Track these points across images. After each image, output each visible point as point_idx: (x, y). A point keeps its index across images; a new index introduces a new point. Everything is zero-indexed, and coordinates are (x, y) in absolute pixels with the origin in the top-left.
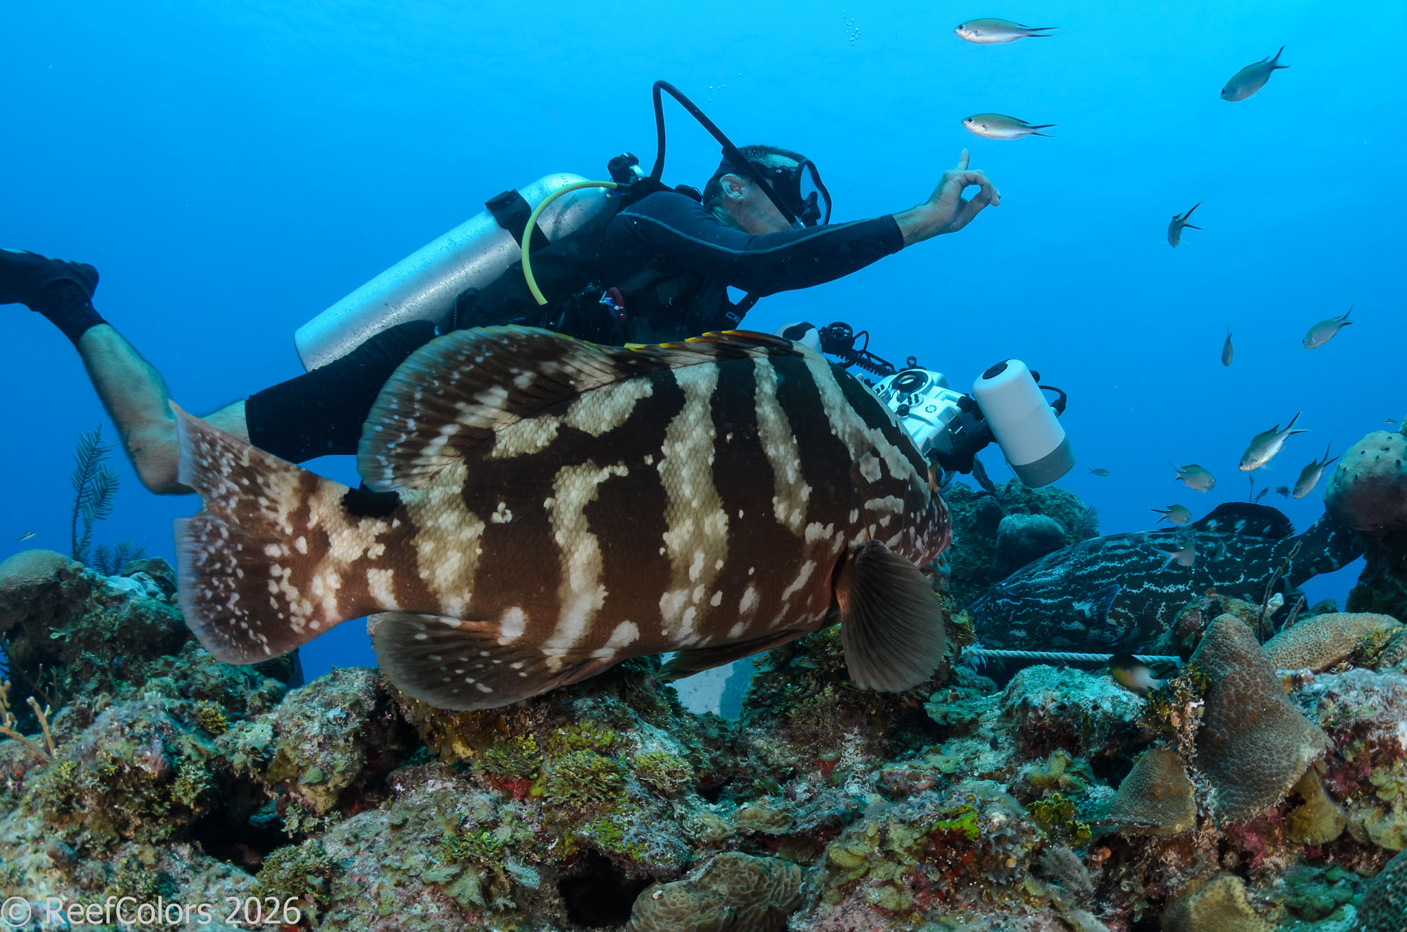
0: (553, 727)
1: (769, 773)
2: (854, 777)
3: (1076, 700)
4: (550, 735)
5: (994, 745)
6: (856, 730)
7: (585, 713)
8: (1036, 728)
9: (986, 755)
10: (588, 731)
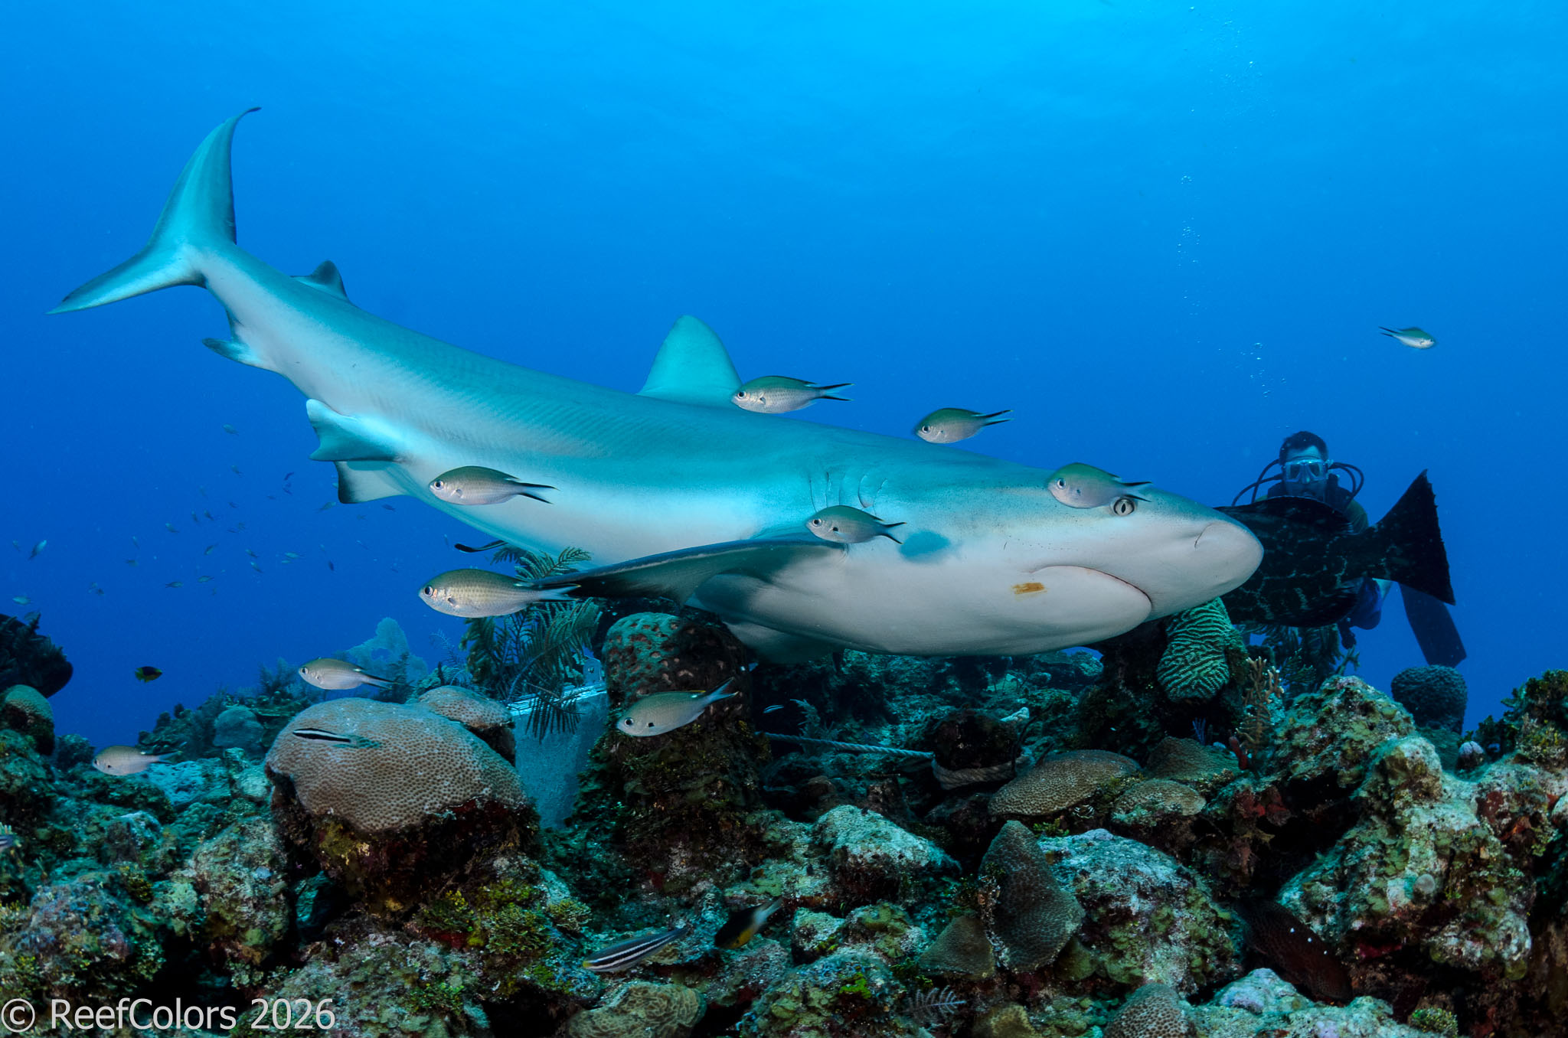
0: (478, 885)
1: (611, 885)
2: (707, 905)
3: (887, 852)
4: (476, 892)
5: (810, 872)
6: (680, 845)
7: (504, 872)
8: (854, 870)
9: (804, 879)
10: (510, 888)
